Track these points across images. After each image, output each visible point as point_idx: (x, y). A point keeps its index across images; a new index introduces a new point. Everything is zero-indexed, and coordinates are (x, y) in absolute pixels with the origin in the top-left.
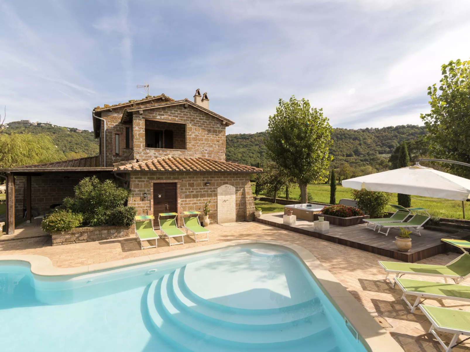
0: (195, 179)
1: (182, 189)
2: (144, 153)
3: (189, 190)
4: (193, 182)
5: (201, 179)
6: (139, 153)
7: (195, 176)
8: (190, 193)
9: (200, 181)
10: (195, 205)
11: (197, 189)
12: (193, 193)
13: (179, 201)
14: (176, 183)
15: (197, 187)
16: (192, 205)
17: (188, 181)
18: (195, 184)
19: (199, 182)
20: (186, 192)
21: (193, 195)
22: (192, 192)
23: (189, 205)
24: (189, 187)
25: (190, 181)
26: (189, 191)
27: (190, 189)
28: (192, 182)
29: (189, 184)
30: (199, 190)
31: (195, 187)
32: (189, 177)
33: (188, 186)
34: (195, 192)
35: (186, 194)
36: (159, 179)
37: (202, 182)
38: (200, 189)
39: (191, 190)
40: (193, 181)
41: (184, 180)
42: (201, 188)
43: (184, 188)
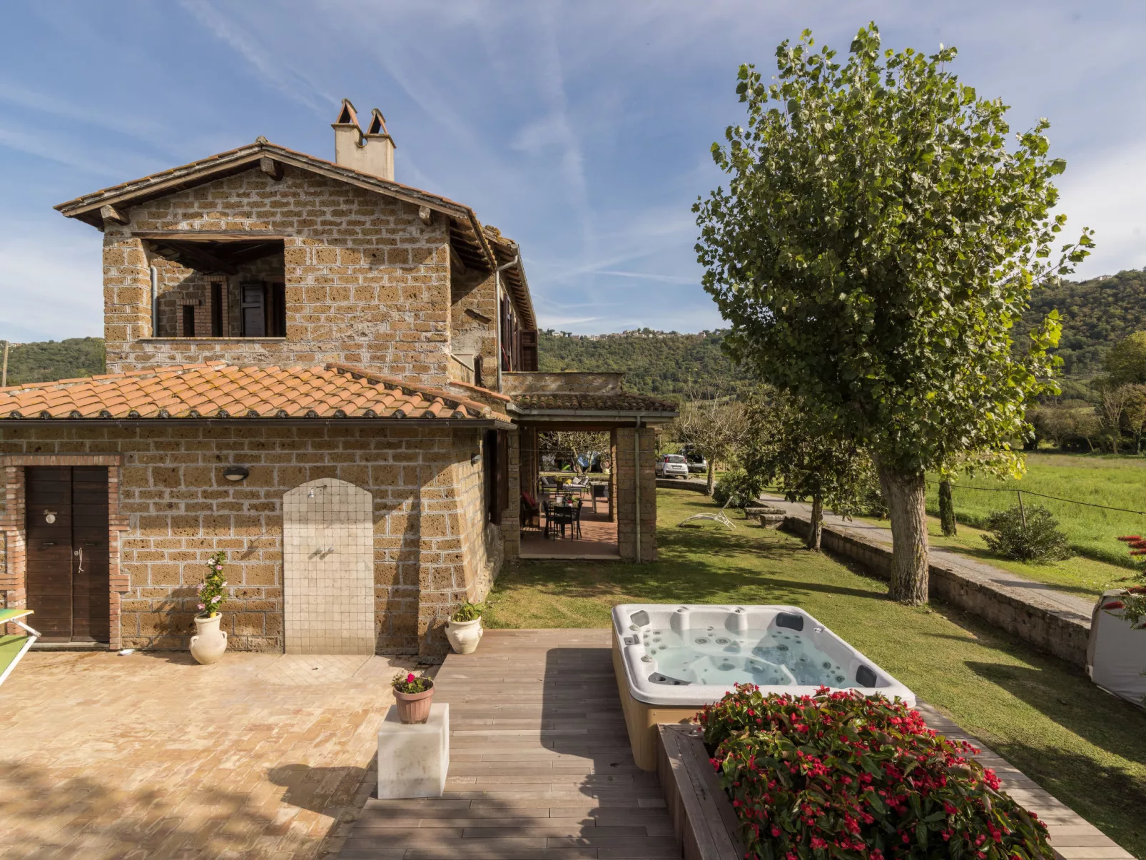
0: (183, 451)
1: (128, 495)
2: (137, 358)
3: (157, 500)
4: (174, 465)
5: (208, 453)
6: (121, 358)
7: (183, 441)
8: (161, 513)
9: (204, 460)
10: (181, 564)
11: (192, 495)
12: (174, 512)
13: (119, 539)
14: (104, 470)
15: (193, 489)
16: (171, 563)
17: (152, 459)
18: (181, 472)
19: (201, 464)
20: (144, 508)
21: (173, 518)
22: (170, 506)
23: (159, 562)
24: (155, 485)
25: (162, 459)
26: (155, 504)
27: (161, 495)
28: (169, 464)
29: (156, 472)
30: (201, 500)
31: (183, 488)
32: (158, 446)
33: (151, 480)
34: (183, 506)
35: (145, 514)
36: (38, 450)
37: (214, 465)
38: (206, 495)
39: (167, 499)
40: (175, 459)
41: (136, 457)
42: (209, 489)
43: (137, 491)
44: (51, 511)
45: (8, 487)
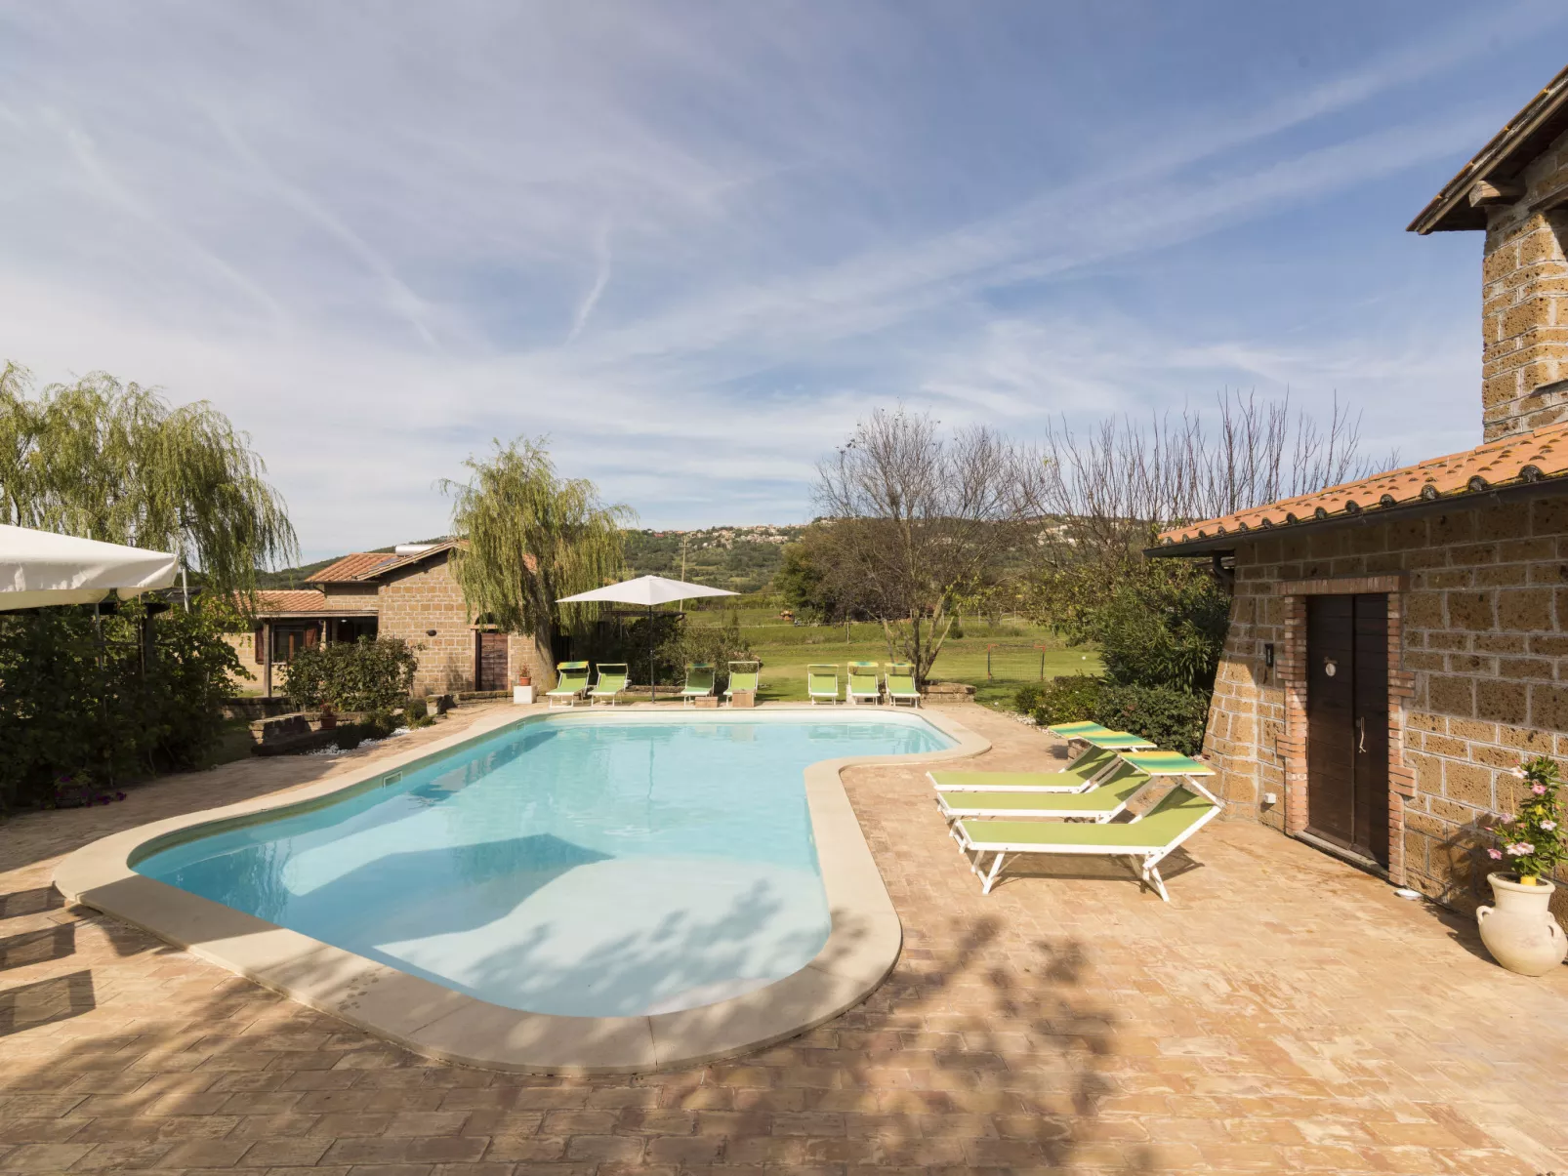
0: (1498, 562)
1: (1414, 639)
2: (1532, 423)
3: (1454, 650)
4: (1484, 588)
5: (1542, 562)
6: (1507, 429)
7: (1498, 543)
8: (1461, 674)
9: (1536, 578)
10: (1494, 772)
11: (1513, 645)
12: (1481, 675)
13: (1399, 716)
14: (1381, 598)
15: (1515, 633)
16: (1478, 765)
17: (1449, 580)
18: (1494, 603)
19: (1529, 585)
20: (1435, 662)
21: (1480, 684)
22: (1476, 663)
23: (1455, 760)
24: (1453, 625)
25: (1463, 579)
26: (1453, 657)
27: (1460, 642)
28: (1473, 588)
29: (1455, 601)
30: (1529, 656)
31: (1496, 630)
32: (1459, 556)
33: (1447, 617)
34: (1496, 665)
35: (1437, 674)
37: (1555, 587)
38: (1538, 645)
39: (1470, 651)
40: (1485, 577)
41: (1425, 578)
42: (1545, 635)
43: (1426, 632)
44: (1331, 659)
45: (1287, 622)
